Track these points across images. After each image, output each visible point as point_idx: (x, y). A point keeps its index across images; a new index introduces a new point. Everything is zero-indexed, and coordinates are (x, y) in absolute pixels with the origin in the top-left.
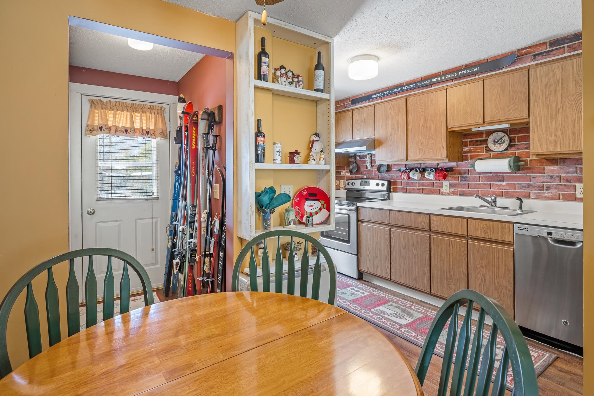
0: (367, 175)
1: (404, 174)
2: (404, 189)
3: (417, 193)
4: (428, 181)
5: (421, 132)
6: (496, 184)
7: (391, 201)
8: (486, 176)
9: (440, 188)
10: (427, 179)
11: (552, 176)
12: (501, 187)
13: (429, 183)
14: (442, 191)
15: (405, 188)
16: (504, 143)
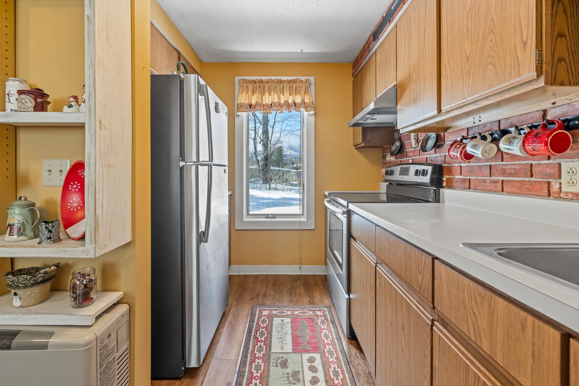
0: (413, 158)
2: (464, 180)
4: (516, 163)
7: (440, 205)
9: (550, 180)
10: (514, 157)
13: (517, 167)
14: (558, 186)
15: (466, 179)
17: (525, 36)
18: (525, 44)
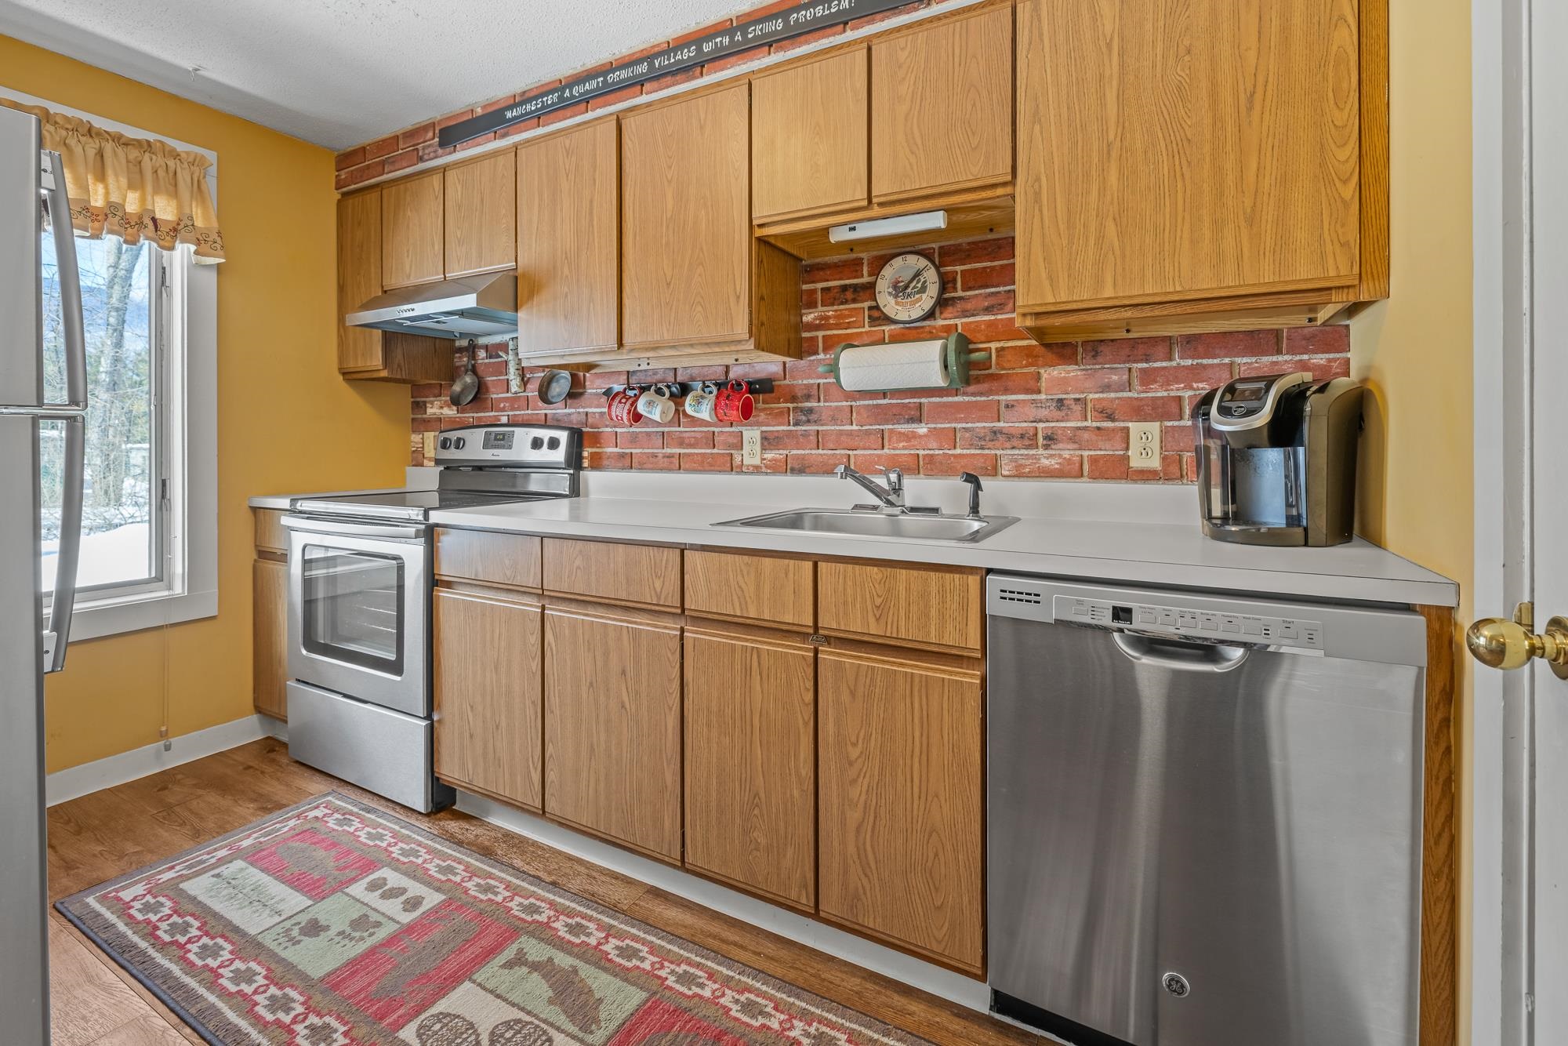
0: (511, 413)
1: (620, 402)
2: (622, 456)
3: (662, 470)
4: (696, 429)
5: (667, 244)
6: (900, 433)
7: (581, 499)
8: (869, 405)
9: (733, 452)
10: (694, 422)
11: (1060, 401)
12: (914, 442)
13: (698, 435)
14: (740, 459)
15: (627, 454)
16: (924, 292)
17: (738, 289)
18: (738, 297)
